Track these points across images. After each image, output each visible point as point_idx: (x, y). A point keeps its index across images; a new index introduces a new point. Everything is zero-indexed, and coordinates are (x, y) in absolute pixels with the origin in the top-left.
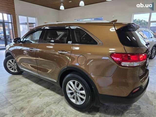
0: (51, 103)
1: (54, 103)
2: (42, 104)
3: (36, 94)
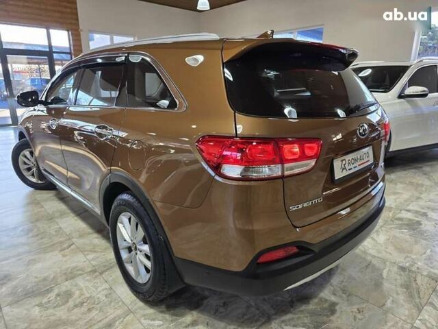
0: (83, 271)
1: (91, 271)
2: (59, 270)
3: (61, 243)
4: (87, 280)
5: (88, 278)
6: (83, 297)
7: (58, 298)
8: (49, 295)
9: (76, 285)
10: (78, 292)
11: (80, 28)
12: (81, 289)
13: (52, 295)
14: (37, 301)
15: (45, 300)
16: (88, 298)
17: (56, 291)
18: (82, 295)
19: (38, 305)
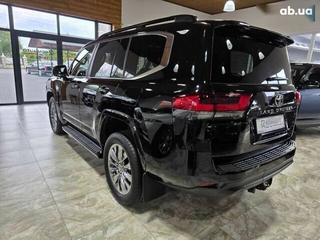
4: (104, 193)
5: (105, 192)
6: (104, 203)
7: (89, 202)
8: (83, 199)
9: (99, 195)
10: (100, 200)
12: (102, 198)
13: (85, 199)
14: (76, 202)
15: (81, 202)
16: (107, 204)
17: (87, 198)
18: (103, 201)
19: (77, 205)
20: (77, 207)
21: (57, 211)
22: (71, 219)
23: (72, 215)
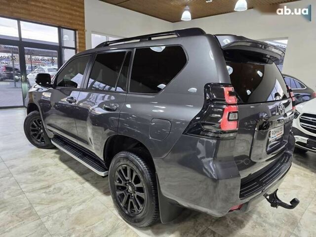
8: (50, 189)
11: (86, 29)
16: (71, 190)
17: (53, 187)
19: (44, 193)
20: (44, 195)
21: (25, 198)
22: (38, 204)
23: (40, 200)
